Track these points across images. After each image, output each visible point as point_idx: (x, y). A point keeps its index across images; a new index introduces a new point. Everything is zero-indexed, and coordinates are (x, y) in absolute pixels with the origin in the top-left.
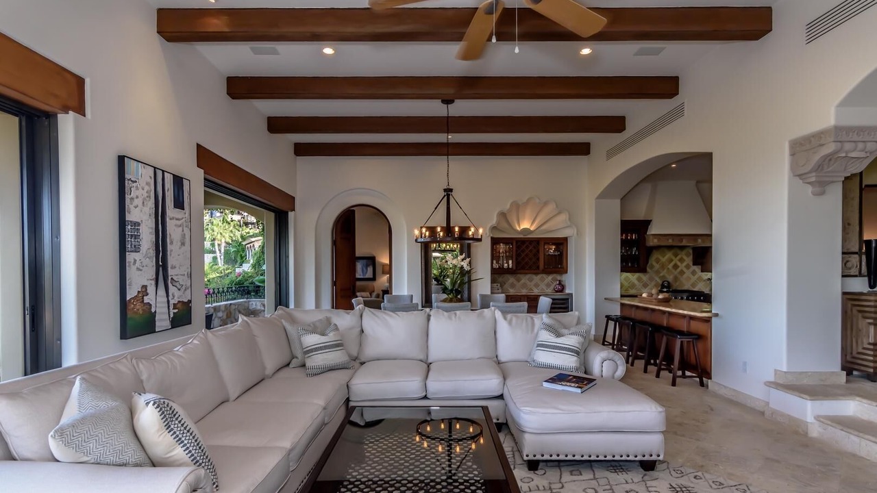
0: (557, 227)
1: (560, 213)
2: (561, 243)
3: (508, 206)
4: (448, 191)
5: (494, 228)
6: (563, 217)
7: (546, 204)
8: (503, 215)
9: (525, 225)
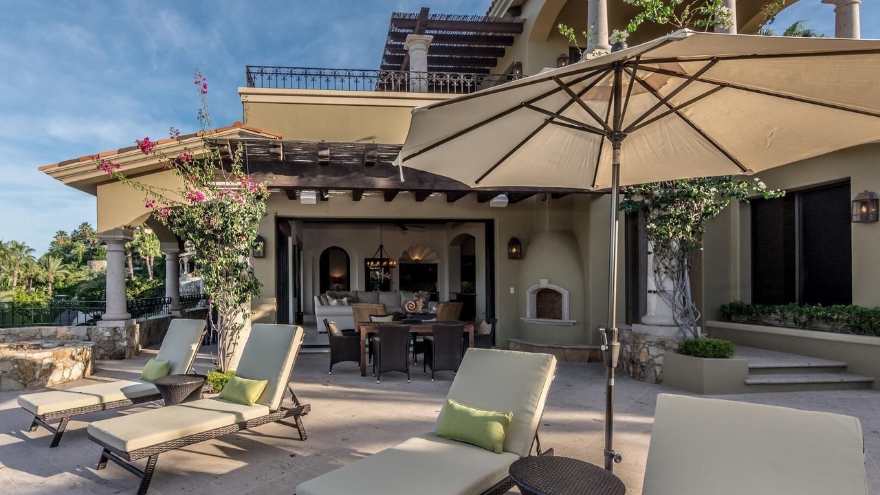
0: (433, 259)
1: (433, 252)
2: (435, 266)
3: (407, 248)
4: (381, 247)
5: (400, 259)
6: (434, 254)
7: (426, 247)
8: (405, 253)
9: (416, 258)
